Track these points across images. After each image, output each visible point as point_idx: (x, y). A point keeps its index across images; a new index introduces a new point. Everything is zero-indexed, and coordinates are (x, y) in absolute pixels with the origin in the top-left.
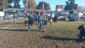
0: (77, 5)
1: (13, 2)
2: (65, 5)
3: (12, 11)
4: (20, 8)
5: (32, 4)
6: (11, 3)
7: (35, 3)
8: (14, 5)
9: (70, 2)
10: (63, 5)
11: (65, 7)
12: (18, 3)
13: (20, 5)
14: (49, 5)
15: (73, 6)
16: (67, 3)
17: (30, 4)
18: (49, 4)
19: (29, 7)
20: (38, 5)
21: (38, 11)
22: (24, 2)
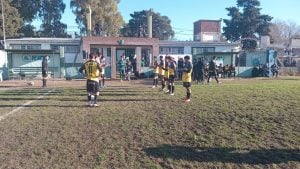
0: (266, 18)
1: (40, 15)
2: (225, 21)
3: (35, 48)
4: (65, 35)
5: (107, 20)
6: (30, 17)
7: (117, 15)
8: (44, 26)
9: (241, 10)
10: (219, 22)
11: (224, 29)
12: (58, 16)
13: (65, 26)
14: (169, 22)
15: (253, 23)
16: (232, 11)
17: (102, 19)
18: (166, 18)
20: (127, 22)
21: (133, 43)
22: (77, 13)
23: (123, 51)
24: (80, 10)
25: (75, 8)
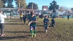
0: (58, 6)
1: (7, 3)
2: (49, 6)
4: (13, 8)
6: (5, 3)
7: (26, 3)
8: (8, 5)
9: (53, 4)
10: (47, 6)
11: (49, 8)
12: (11, 3)
13: (13, 5)
14: (37, 5)
15: (55, 7)
16: (51, 4)
17: (22, 4)
19: (21, 7)
20: (28, 5)
22: (16, 2)
23: (26, 12)
24: (17, 2)
25: (15, 1)
